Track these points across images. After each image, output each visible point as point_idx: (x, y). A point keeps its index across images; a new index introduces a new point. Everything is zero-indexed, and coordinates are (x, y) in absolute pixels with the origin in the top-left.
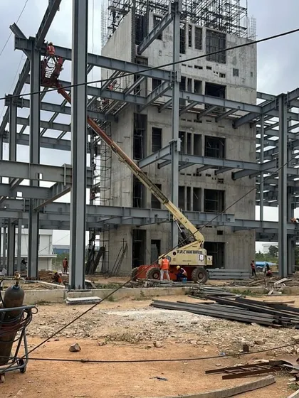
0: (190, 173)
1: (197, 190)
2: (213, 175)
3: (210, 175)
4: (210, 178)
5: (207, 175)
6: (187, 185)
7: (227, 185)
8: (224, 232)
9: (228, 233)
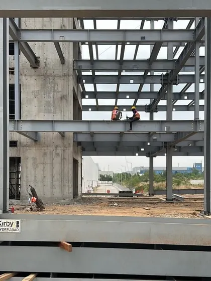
7: (23, 76)
8: (18, 143)
9: (25, 143)
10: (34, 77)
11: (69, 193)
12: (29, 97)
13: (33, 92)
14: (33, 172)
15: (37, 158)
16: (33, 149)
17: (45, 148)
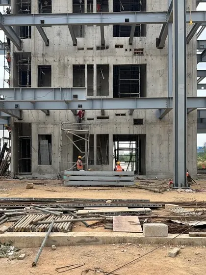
0: (91, 46)
1: (103, 69)
2: (126, 46)
3: (122, 47)
4: (123, 50)
5: (117, 46)
6: (88, 63)
7: (149, 56)
8: (144, 121)
9: (150, 121)
10: (159, 57)
11: (193, 169)
12: (155, 76)
13: (159, 71)
14: (158, 149)
15: (162, 135)
16: (158, 126)
17: (170, 125)
